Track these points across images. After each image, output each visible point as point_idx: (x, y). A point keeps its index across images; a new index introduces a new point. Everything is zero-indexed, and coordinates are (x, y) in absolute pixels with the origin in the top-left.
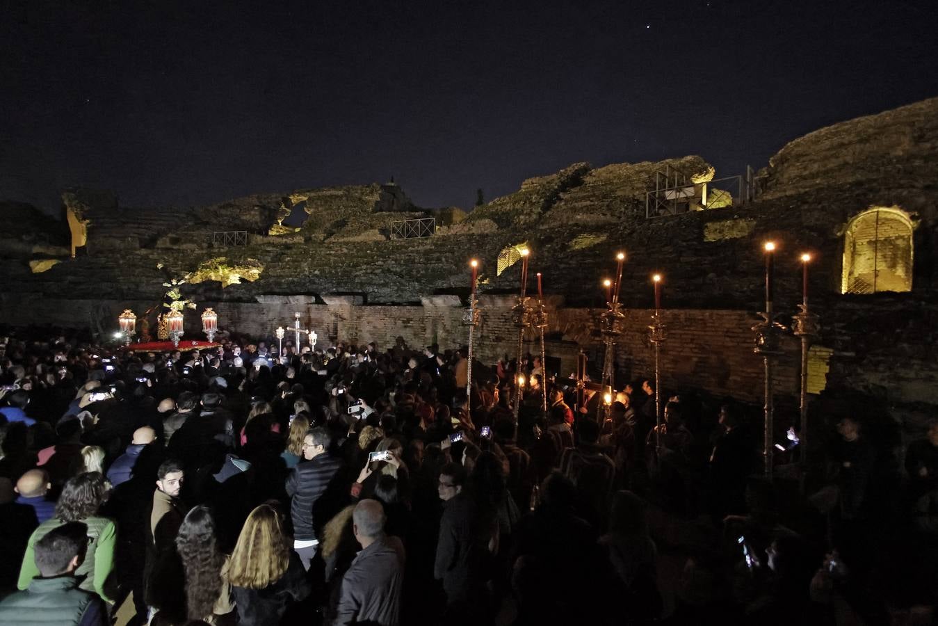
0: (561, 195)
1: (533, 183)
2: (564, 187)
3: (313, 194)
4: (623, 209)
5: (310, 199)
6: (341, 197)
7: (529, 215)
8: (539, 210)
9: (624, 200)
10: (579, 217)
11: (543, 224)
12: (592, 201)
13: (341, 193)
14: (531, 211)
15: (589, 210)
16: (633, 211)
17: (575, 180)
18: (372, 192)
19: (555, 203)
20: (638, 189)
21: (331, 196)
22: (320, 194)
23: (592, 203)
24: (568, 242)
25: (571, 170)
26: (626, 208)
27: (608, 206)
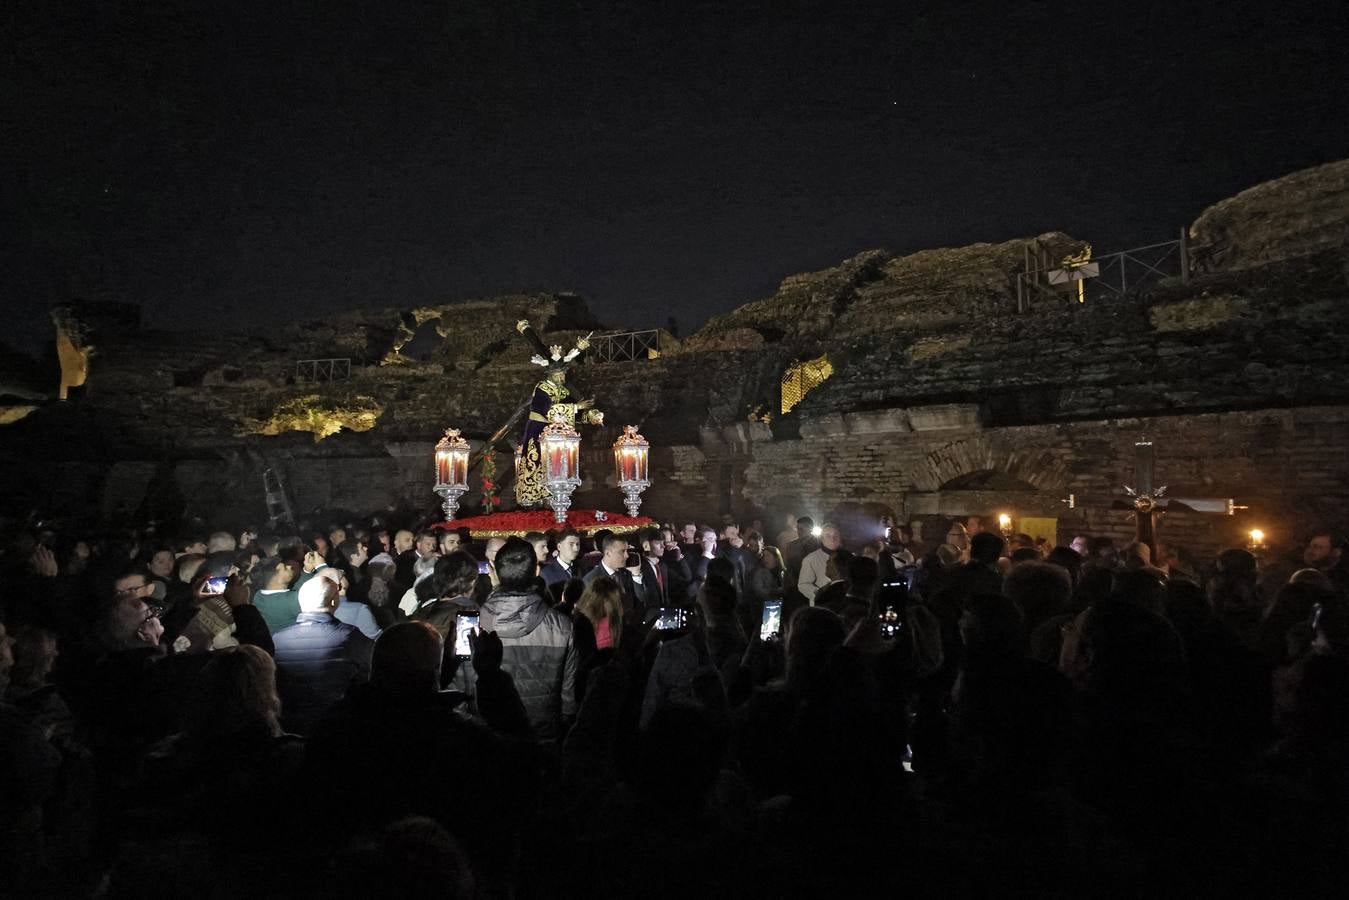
0: (859, 292)
1: (798, 282)
2: (859, 282)
3: (449, 308)
4: (975, 303)
5: (445, 314)
6: (494, 312)
7: (813, 319)
8: (829, 312)
9: (971, 291)
10: (901, 318)
11: (839, 331)
12: (917, 295)
13: (495, 305)
14: (816, 314)
15: (915, 306)
16: (992, 306)
17: (872, 273)
18: (543, 302)
19: (851, 303)
20: (990, 275)
21: (478, 310)
22: (461, 306)
23: (919, 298)
24: (902, 351)
25: (862, 258)
26: (979, 302)
27: (947, 300)
